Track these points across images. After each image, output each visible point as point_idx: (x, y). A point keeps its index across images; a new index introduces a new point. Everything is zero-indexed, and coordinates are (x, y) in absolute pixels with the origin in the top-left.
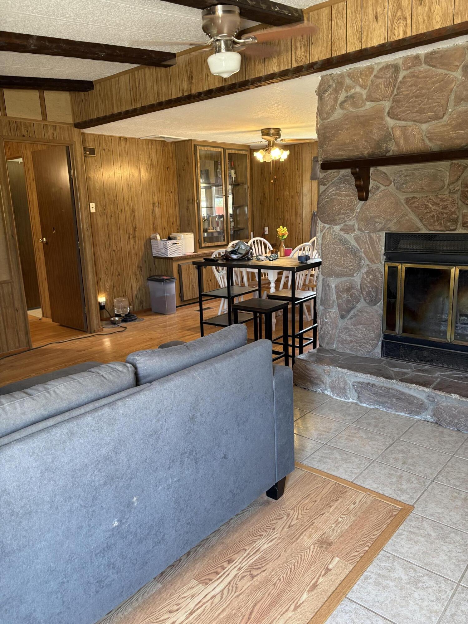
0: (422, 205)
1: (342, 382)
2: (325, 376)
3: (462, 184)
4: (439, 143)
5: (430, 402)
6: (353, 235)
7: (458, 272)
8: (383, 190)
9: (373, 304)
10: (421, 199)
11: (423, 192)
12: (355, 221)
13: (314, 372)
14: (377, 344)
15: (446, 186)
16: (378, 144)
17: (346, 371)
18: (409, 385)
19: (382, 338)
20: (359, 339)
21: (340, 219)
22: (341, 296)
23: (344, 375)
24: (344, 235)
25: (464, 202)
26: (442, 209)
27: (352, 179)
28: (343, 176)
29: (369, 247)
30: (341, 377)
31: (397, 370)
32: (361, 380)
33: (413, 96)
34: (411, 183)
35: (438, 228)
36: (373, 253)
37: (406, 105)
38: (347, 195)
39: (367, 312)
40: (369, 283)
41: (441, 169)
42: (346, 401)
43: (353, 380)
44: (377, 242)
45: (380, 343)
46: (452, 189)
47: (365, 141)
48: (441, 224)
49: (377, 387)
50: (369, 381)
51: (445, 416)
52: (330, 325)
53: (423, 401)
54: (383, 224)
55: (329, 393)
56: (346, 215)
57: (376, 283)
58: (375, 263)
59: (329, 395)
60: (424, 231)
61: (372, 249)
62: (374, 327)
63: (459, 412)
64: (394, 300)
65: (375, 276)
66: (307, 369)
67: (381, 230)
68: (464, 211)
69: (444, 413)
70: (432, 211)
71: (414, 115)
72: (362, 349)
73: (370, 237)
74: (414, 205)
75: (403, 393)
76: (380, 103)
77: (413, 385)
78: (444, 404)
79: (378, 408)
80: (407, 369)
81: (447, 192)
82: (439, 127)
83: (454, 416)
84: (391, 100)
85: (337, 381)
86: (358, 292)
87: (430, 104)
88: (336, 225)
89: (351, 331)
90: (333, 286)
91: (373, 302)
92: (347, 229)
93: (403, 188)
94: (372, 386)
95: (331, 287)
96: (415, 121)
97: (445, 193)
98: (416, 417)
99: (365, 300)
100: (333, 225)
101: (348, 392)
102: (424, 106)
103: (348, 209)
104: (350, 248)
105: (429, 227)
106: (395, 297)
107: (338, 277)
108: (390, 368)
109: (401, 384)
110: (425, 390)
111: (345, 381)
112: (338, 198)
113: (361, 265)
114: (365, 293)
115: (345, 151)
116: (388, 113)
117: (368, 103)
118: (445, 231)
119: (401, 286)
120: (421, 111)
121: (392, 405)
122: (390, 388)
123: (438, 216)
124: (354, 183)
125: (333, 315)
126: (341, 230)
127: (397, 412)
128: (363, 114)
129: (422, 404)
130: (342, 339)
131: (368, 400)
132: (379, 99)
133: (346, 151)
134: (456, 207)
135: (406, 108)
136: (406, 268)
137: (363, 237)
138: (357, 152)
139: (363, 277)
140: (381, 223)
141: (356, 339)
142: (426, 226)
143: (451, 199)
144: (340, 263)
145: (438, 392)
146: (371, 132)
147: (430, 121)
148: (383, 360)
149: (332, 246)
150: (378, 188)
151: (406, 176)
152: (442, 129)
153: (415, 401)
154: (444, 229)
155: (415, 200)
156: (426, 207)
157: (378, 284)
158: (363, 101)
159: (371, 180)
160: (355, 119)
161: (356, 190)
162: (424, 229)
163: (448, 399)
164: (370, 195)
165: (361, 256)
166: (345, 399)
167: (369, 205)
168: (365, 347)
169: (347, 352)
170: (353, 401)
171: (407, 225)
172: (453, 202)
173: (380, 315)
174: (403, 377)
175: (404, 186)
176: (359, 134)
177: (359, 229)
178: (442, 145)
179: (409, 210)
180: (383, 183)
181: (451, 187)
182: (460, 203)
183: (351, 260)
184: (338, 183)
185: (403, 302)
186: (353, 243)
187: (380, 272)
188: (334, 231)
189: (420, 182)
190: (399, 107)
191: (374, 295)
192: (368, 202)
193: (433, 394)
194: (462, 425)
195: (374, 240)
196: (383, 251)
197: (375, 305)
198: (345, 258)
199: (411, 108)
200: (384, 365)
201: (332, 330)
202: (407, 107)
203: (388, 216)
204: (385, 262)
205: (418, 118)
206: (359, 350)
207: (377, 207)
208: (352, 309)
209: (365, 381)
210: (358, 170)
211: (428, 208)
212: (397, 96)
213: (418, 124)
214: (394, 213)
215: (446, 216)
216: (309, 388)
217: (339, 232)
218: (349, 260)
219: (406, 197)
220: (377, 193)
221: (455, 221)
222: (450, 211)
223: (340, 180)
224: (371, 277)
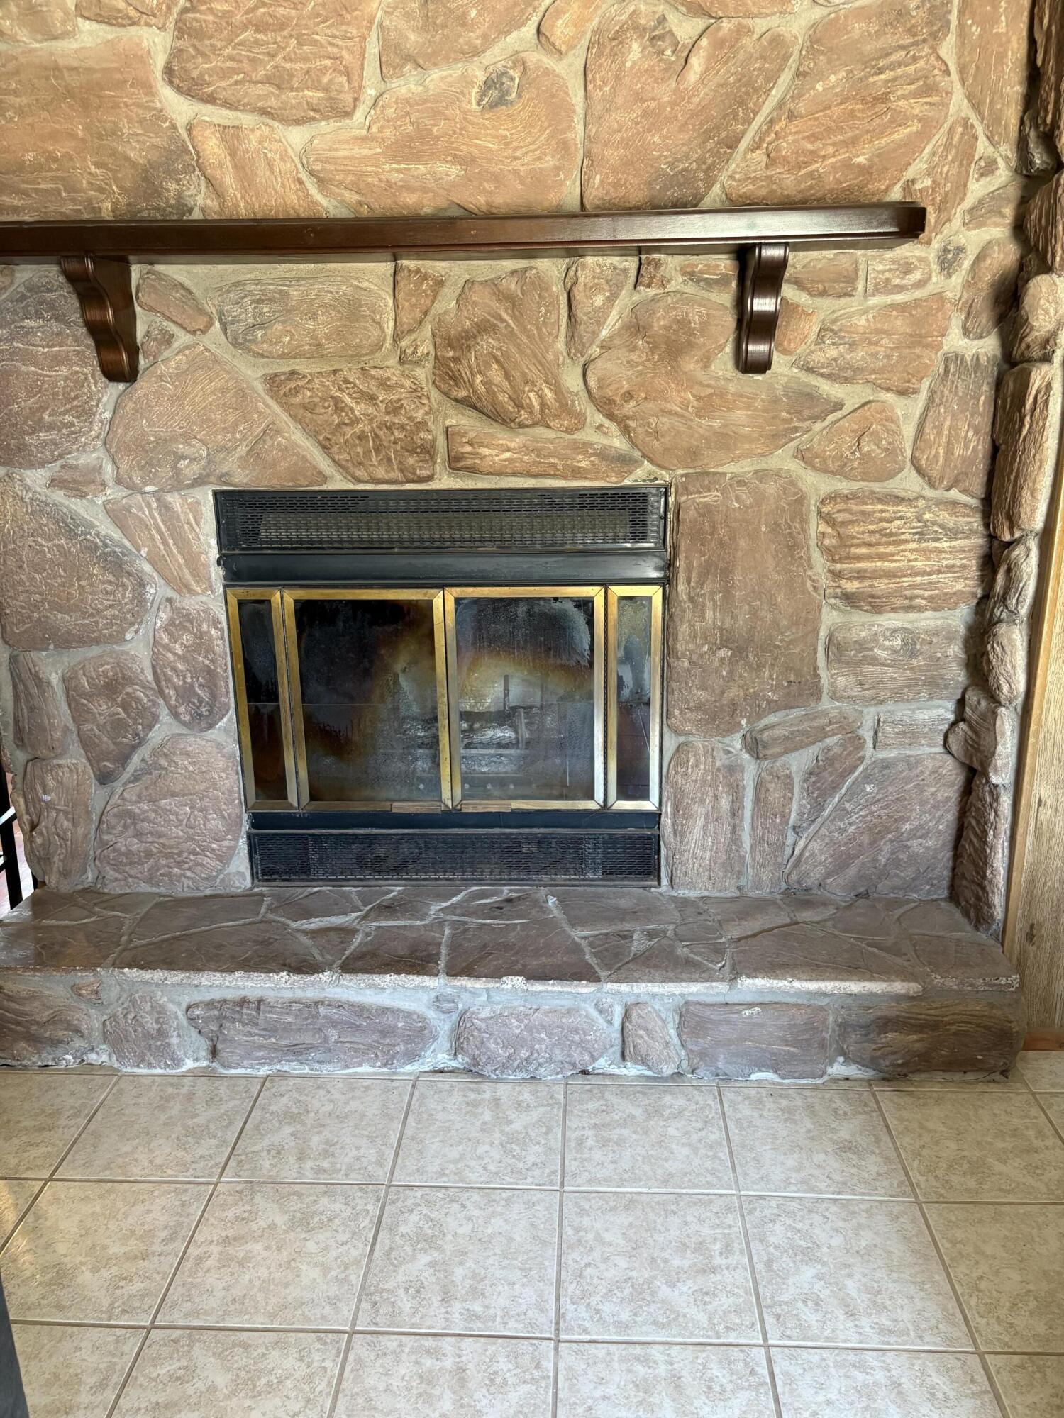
0: (323, 399)
1: (150, 1013)
2: (83, 1006)
3: (434, 336)
4: (352, 197)
5: (442, 1016)
6: (100, 501)
7: (451, 605)
8: (187, 347)
9: (204, 724)
10: (316, 381)
11: (323, 356)
12: (101, 453)
13: (36, 1003)
14: (233, 849)
15: (389, 340)
16: (148, 179)
17: (157, 975)
18: (377, 978)
19: (246, 827)
20: (172, 843)
21: (44, 444)
22: (89, 711)
23: (153, 988)
24: (67, 503)
25: (446, 394)
26: (388, 413)
27: (68, 301)
28: (32, 288)
29: (165, 542)
30: (143, 998)
31: (315, 923)
32: (216, 995)
33: (249, 21)
34: (279, 327)
35: (381, 473)
36: (182, 562)
37: (226, 52)
38: (57, 361)
39: (187, 754)
40: (184, 658)
41: (366, 284)
42: (173, 1071)
43: (186, 1000)
44: (189, 523)
45: (243, 844)
46: (409, 351)
47: (97, 165)
48: (389, 460)
49: (272, 1008)
50: (242, 993)
51: (493, 1046)
52: (66, 813)
53: (422, 1018)
54: (203, 463)
55: (104, 1057)
56: (64, 431)
57: (206, 657)
58: (192, 592)
59: (108, 1063)
60: (338, 483)
61: (178, 547)
62: (217, 799)
63: (529, 1028)
64: (271, 706)
65: (200, 636)
66: (10, 998)
67: (199, 482)
68: (448, 422)
69: (489, 1039)
70: (358, 421)
71: (260, 90)
72: (188, 874)
73: (165, 507)
74: (297, 400)
75: (360, 1010)
76: (133, 30)
77: (388, 977)
78: (485, 1013)
79: (286, 1068)
80: (344, 913)
81: (392, 361)
82: (348, 142)
83: (514, 1043)
84: (171, 24)
85: (131, 1016)
86: (150, 693)
87: (306, 59)
88: (32, 466)
89: (143, 821)
90: (55, 679)
91: (203, 719)
92: (75, 481)
93: (254, 341)
94: (259, 1009)
95: (49, 684)
96: (264, 112)
97: (388, 363)
98: (408, 1068)
99: (176, 715)
100: (21, 466)
101: (175, 1040)
102: (288, 65)
103: (67, 412)
104: (97, 547)
105: (351, 469)
106: (274, 696)
107: (69, 648)
108: (294, 925)
109: (349, 980)
110: (427, 983)
111: (160, 1012)
112: (24, 368)
113: (145, 600)
114: (172, 693)
115: (26, 193)
116: (169, 72)
117: (86, 26)
118: (402, 483)
119: (287, 660)
120: (279, 81)
121: (330, 1050)
122: (316, 1003)
123: (377, 436)
124: (75, 316)
125: (69, 779)
126: (54, 483)
127: (347, 1067)
128: (75, 64)
129: (422, 1029)
130: (115, 850)
131: (248, 1055)
132: (129, 18)
133: (29, 196)
134: (427, 408)
135: (229, 64)
136: (296, 601)
137: (141, 509)
138: (73, 200)
139: (156, 643)
140: (195, 459)
141: (163, 845)
142: (345, 468)
143: (407, 383)
144: (68, 600)
145: (465, 982)
146: (115, 132)
147: (313, 119)
148: (262, 895)
149: (30, 541)
150: (168, 339)
151: (260, 301)
152: (357, 152)
153: (400, 1025)
154: (396, 474)
155: (300, 383)
156: (337, 408)
157: (212, 661)
158: (66, 13)
159: (138, 309)
160: (47, 78)
161: (90, 342)
162: (338, 477)
163: (493, 994)
164: (142, 362)
165: (142, 571)
166: (166, 1066)
167: (146, 395)
168: (198, 864)
169: (140, 890)
170: (197, 1064)
171: (284, 464)
172: (416, 391)
173: (232, 756)
174: (348, 953)
175: (260, 333)
176: (72, 135)
177: (119, 481)
178: (360, 204)
179: (284, 416)
180: (187, 323)
181: (404, 343)
182: (434, 394)
183: (110, 588)
184: (15, 312)
185: (300, 711)
186: (106, 528)
187: (215, 623)
188: (28, 489)
189: (310, 325)
190: (203, 54)
191: (205, 696)
192: (143, 386)
193: (449, 990)
194: (541, 1060)
195: (178, 517)
196: (214, 553)
197: (211, 726)
198: (83, 583)
199: (246, 65)
200: (271, 916)
201: (75, 825)
202: (232, 58)
203: (216, 434)
204: (225, 586)
205: (273, 102)
206: (179, 878)
207: (173, 403)
208: (134, 748)
209: (230, 995)
210: (90, 264)
211: (342, 409)
212: (191, 15)
213: (275, 124)
214: (236, 424)
215: (402, 436)
216: (25, 1062)
217: (48, 492)
218: (101, 587)
219: (269, 371)
220: (166, 354)
221: (429, 452)
222: (411, 419)
223: (20, 300)
224: (187, 638)
